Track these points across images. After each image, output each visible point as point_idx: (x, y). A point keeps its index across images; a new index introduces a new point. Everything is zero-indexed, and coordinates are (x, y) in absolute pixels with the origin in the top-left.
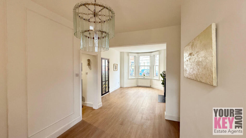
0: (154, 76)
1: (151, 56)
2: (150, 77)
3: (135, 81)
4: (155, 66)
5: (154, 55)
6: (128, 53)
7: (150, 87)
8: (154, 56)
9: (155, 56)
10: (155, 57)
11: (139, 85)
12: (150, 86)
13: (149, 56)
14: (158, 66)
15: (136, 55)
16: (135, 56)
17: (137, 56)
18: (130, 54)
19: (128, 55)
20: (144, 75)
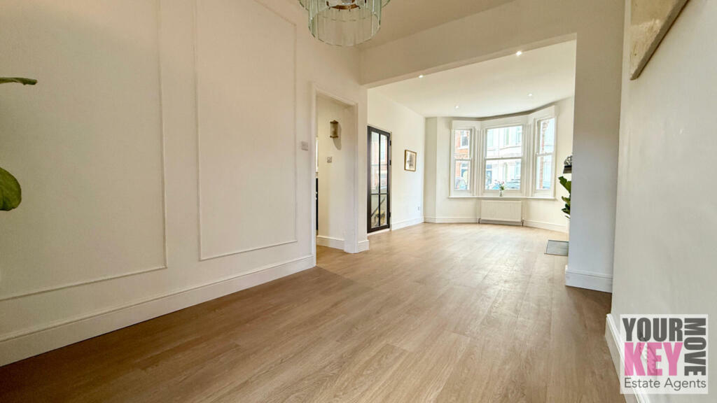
0: (538, 188)
1: (524, 126)
2: (521, 191)
3: (470, 204)
4: (539, 158)
5: (539, 123)
6: (450, 121)
7: (522, 224)
8: (539, 125)
9: (542, 123)
10: (542, 126)
11: (483, 218)
12: (519, 220)
13: (521, 127)
14: (551, 156)
15: (477, 124)
16: (471, 130)
17: (478, 128)
18: (454, 122)
19: (450, 127)
20: (502, 188)
